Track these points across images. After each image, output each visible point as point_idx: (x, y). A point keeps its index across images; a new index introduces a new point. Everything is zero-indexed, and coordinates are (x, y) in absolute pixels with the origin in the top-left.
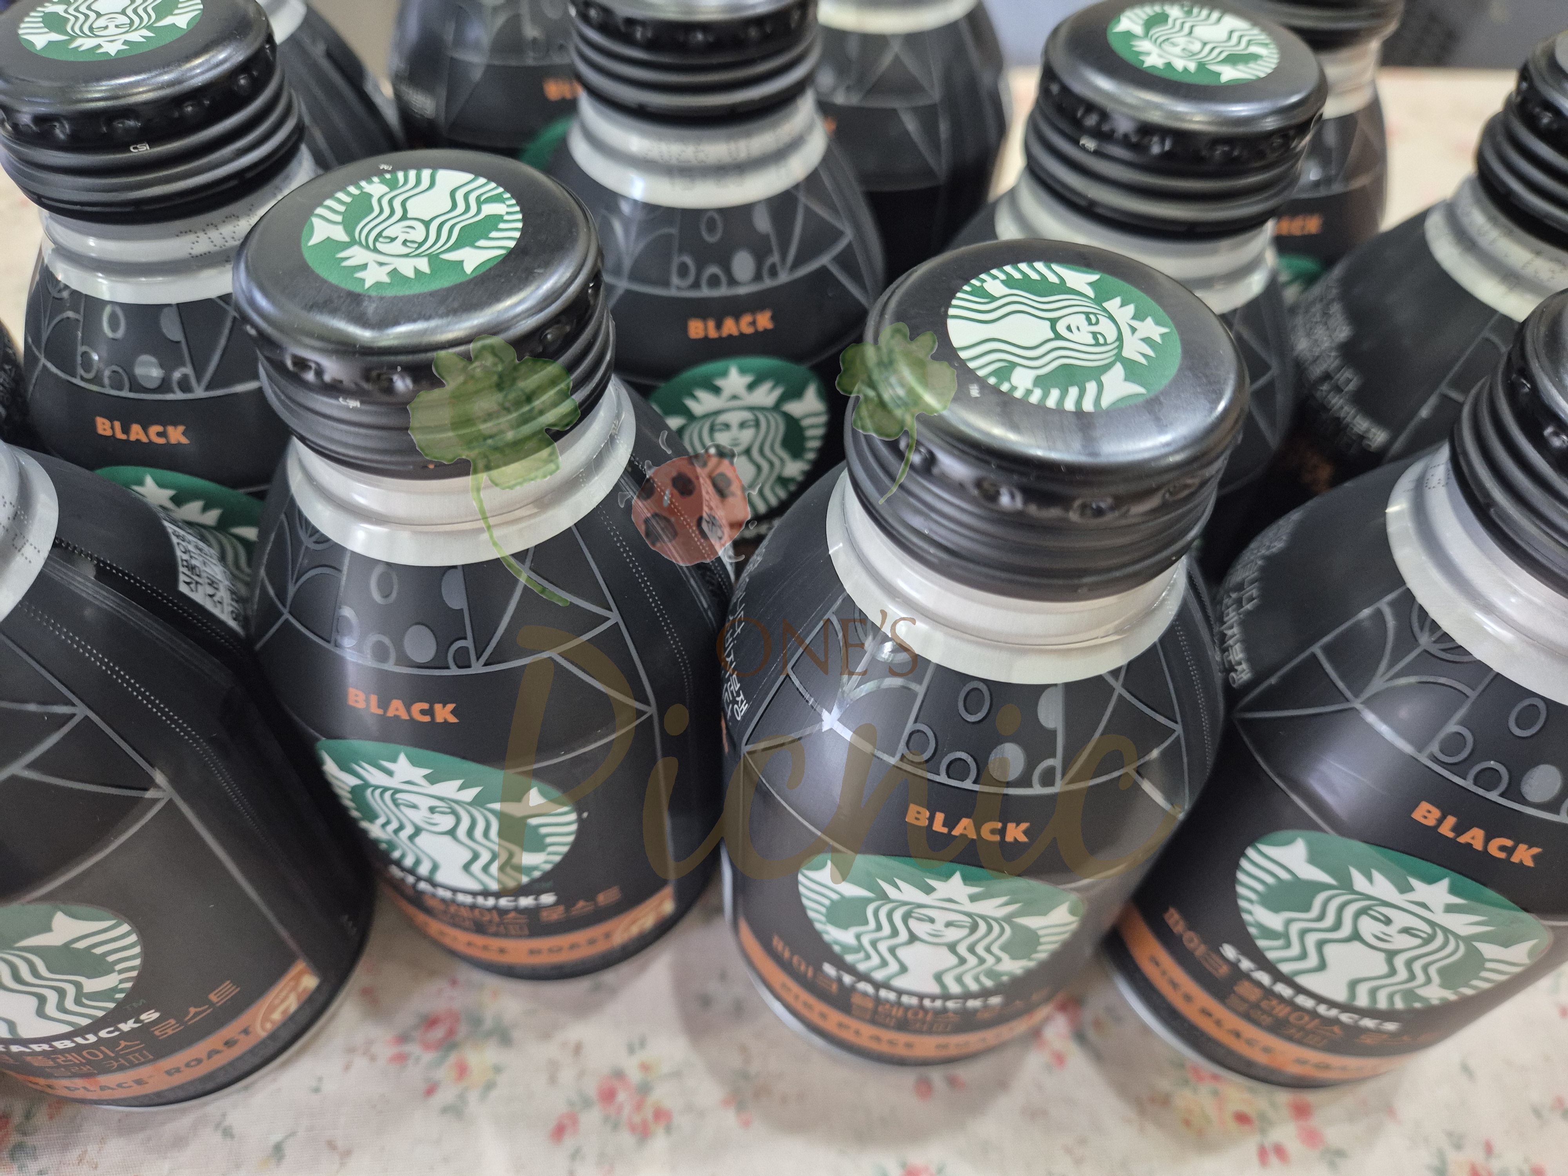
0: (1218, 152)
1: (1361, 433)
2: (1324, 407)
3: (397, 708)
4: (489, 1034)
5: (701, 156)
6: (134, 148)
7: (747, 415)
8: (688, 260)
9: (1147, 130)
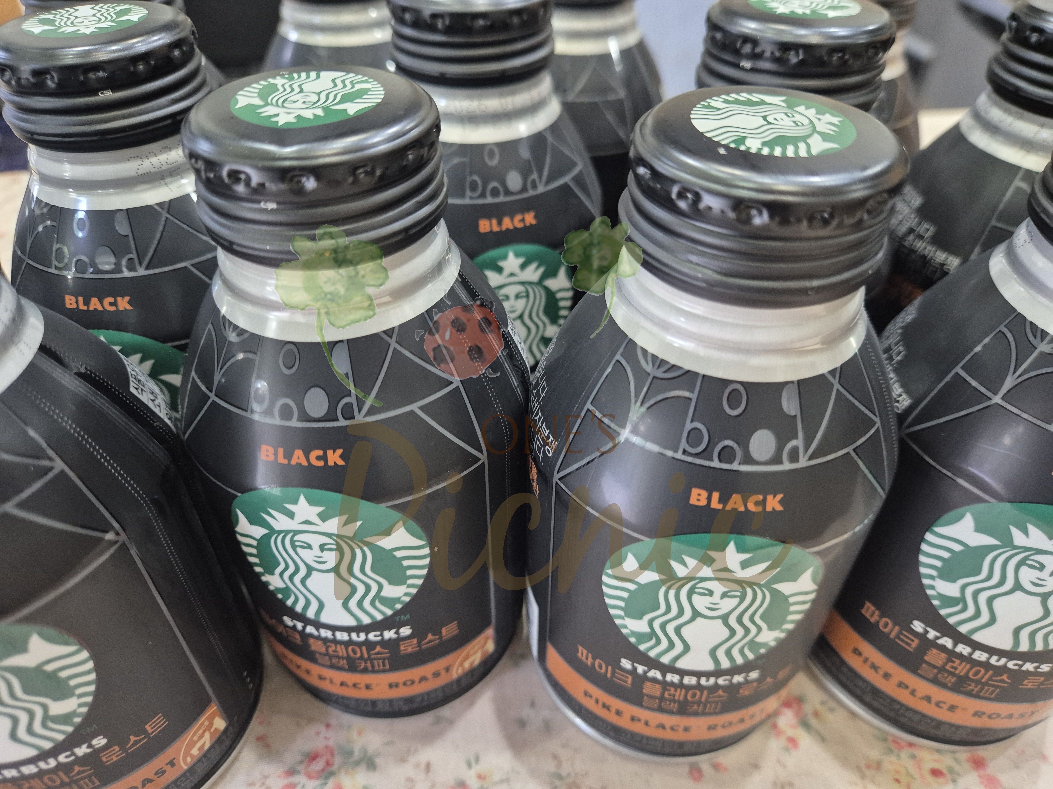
0: (835, 58)
1: (942, 262)
2: (913, 251)
3: (298, 457)
4: (357, 763)
5: (483, 108)
6: (102, 93)
7: (520, 288)
8: (476, 178)
9: (786, 47)
